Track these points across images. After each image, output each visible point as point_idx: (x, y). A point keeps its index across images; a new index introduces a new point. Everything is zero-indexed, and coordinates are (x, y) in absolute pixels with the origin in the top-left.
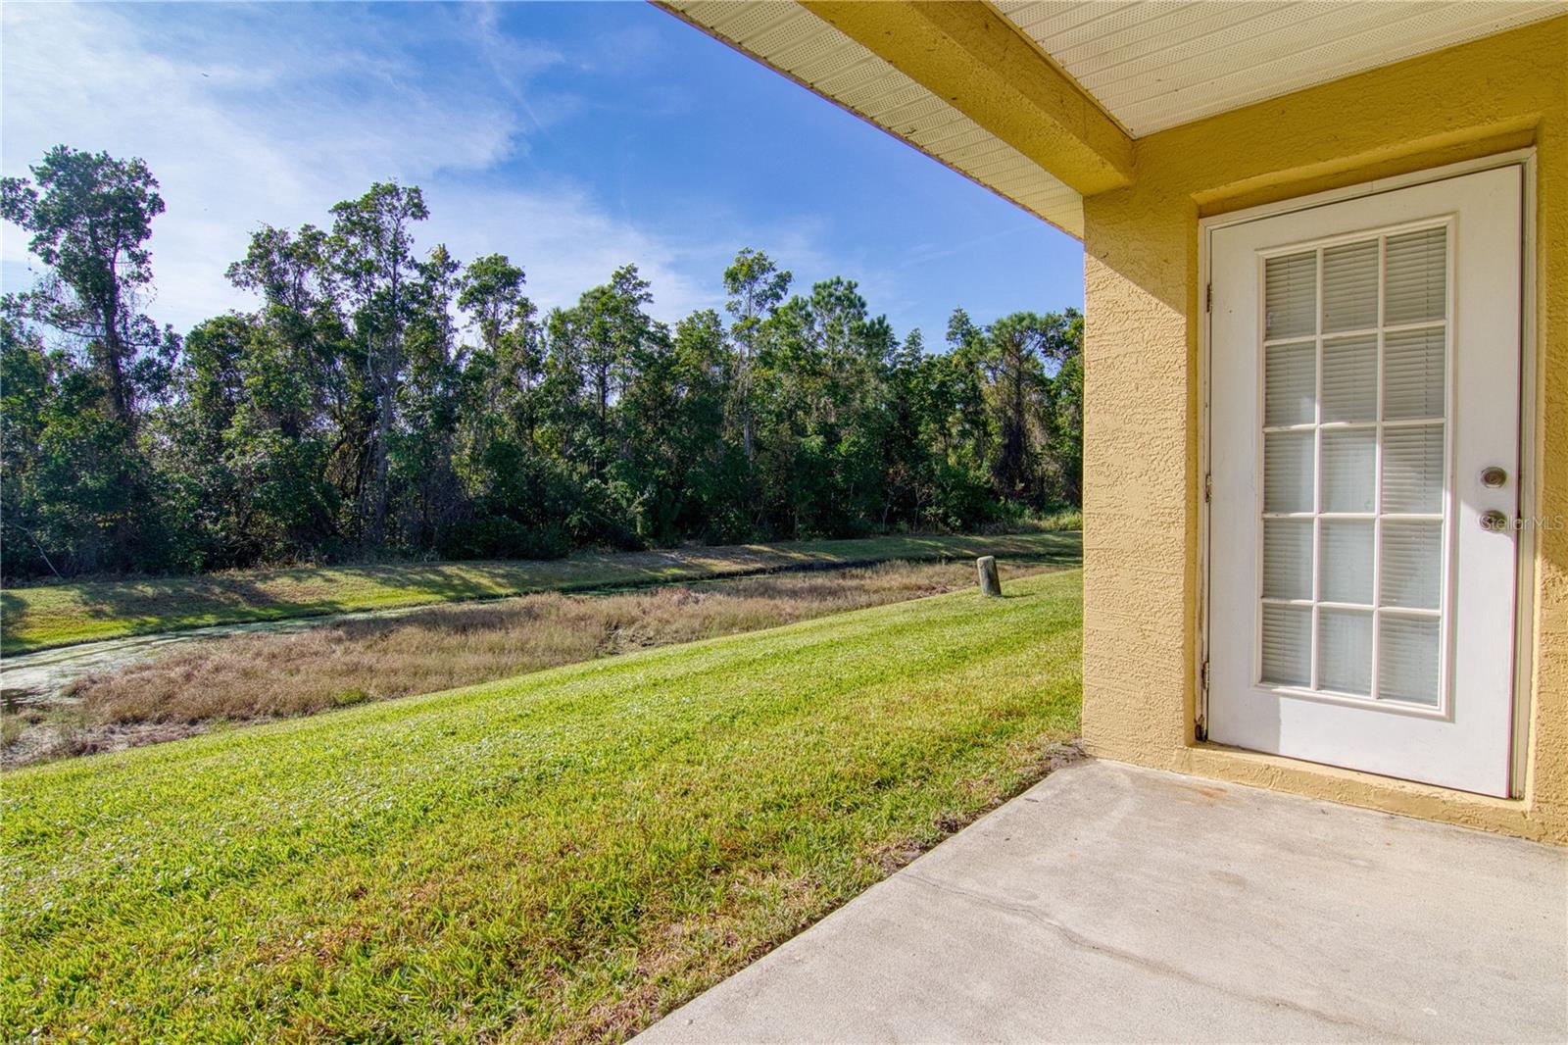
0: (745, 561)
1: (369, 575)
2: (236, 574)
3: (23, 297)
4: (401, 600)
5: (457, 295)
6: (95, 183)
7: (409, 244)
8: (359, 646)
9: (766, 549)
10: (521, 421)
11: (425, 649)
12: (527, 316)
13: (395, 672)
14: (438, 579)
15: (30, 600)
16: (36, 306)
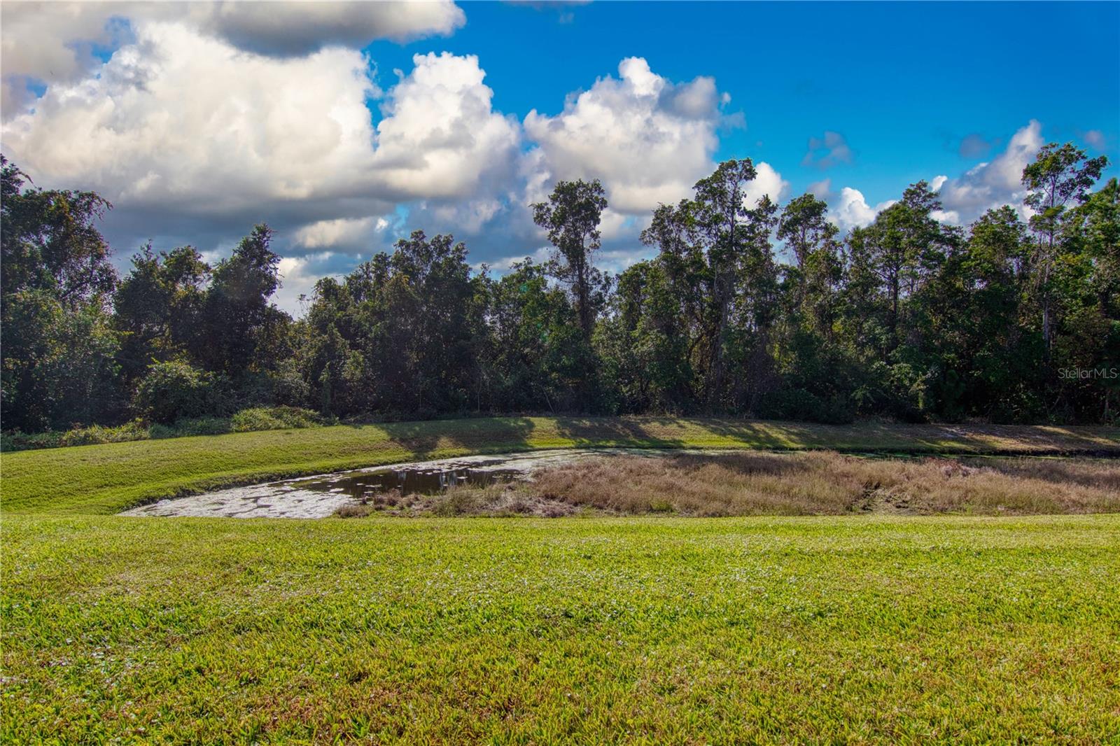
0: (1036, 442)
1: (705, 426)
2: (632, 418)
3: (545, 265)
4: (721, 444)
5: (776, 228)
6: (576, 198)
7: (743, 199)
8: (681, 472)
9: (1063, 431)
10: (822, 316)
11: (718, 481)
12: (830, 237)
13: (693, 494)
14: (750, 432)
15: (536, 423)
16: (550, 268)
